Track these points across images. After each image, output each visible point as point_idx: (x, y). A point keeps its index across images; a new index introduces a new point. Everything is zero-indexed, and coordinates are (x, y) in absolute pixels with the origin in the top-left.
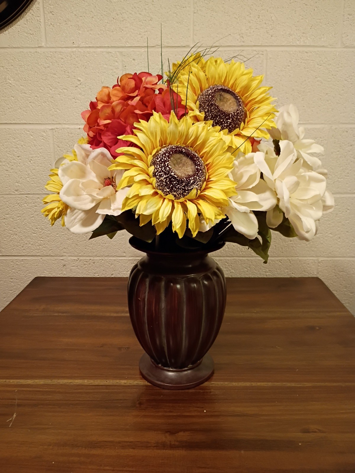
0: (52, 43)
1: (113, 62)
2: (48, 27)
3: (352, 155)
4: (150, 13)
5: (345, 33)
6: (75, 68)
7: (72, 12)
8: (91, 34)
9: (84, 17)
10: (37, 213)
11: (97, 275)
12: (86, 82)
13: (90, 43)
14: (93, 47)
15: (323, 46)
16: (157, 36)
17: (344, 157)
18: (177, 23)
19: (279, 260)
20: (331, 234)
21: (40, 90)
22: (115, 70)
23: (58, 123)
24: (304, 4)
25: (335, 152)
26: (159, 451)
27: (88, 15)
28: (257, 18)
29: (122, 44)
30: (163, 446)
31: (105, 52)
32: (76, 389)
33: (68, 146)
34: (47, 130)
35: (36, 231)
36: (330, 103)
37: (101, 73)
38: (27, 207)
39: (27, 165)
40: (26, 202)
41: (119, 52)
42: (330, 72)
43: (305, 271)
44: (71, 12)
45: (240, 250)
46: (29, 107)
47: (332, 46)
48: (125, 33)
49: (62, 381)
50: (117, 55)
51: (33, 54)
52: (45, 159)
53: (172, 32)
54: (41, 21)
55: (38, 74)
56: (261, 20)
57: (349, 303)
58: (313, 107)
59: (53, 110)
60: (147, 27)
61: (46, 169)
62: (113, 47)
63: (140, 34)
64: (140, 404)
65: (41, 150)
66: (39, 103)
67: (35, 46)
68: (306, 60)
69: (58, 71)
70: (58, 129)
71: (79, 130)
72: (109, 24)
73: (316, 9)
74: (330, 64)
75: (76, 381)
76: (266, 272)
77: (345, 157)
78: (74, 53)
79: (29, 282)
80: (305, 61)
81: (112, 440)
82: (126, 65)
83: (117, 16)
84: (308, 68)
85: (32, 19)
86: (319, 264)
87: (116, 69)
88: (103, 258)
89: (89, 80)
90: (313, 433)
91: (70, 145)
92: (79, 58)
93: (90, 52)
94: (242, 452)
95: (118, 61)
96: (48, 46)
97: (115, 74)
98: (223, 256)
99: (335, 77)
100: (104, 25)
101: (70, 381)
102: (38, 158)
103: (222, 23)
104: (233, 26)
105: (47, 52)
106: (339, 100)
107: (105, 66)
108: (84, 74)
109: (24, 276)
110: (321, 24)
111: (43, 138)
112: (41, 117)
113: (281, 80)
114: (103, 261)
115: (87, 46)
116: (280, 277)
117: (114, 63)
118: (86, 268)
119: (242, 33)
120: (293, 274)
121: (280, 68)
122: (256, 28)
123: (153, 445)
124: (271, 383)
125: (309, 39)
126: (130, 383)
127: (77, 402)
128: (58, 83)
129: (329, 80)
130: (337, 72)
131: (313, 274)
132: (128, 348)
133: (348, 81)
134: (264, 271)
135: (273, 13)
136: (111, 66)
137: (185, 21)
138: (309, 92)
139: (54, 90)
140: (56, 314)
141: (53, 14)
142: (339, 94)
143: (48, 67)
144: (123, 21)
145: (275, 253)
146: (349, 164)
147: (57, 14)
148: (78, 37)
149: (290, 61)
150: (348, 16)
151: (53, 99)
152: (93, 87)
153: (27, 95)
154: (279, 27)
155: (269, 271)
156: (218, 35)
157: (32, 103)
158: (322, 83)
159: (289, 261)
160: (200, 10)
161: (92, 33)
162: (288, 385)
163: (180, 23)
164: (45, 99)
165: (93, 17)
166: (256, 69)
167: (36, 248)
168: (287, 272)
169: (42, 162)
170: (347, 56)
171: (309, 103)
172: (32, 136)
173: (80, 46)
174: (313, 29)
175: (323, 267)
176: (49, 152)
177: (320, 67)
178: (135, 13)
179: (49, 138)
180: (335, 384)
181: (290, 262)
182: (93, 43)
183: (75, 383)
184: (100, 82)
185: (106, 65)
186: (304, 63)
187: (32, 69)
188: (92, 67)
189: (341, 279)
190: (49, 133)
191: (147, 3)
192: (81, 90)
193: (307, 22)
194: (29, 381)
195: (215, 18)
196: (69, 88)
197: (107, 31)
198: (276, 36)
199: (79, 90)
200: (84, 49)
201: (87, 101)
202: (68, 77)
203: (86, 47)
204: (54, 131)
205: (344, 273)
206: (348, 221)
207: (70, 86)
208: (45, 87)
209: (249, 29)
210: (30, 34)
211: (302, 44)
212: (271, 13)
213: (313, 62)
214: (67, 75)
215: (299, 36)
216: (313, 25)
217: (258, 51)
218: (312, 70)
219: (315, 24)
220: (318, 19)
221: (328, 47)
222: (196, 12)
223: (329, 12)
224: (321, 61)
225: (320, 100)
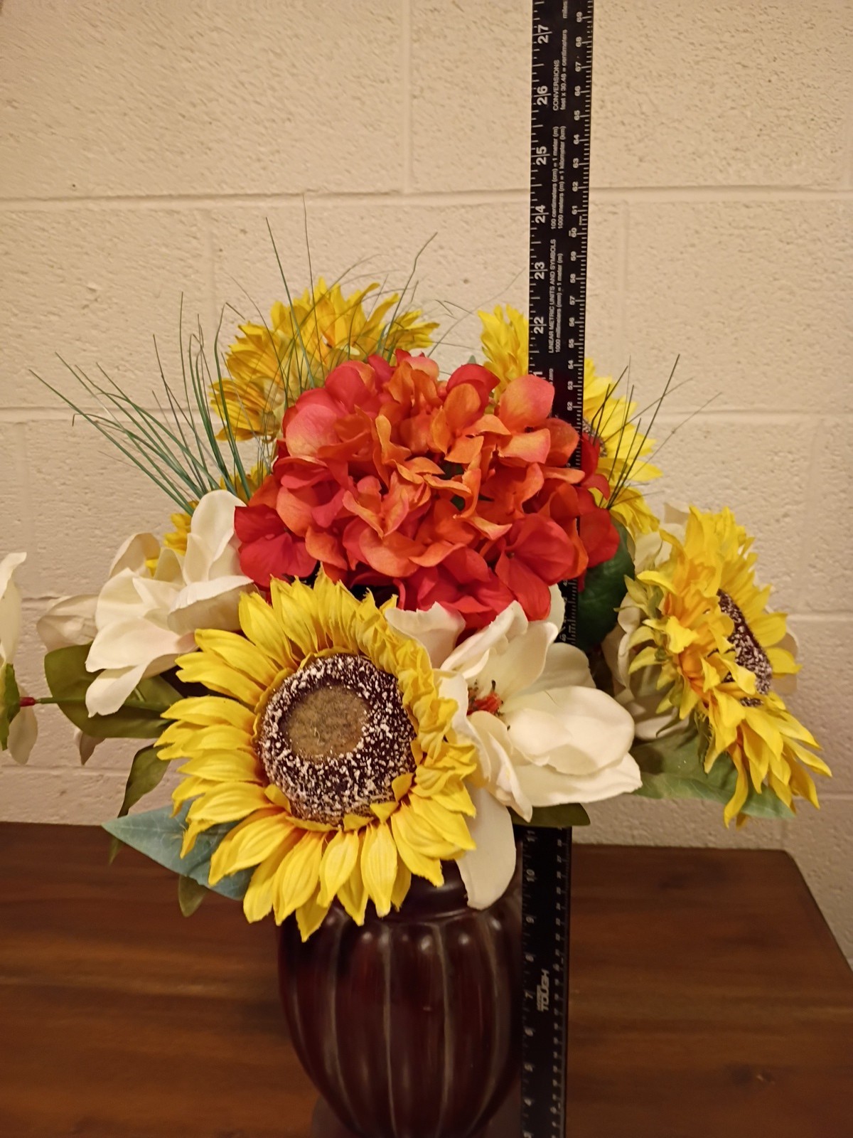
0: (14, 188)
1: (186, 239)
4: (286, 101)
6: (78, 256)
7: (68, 101)
8: (120, 160)
9: (100, 115)
12: (110, 294)
13: (119, 186)
14: (127, 198)
15: (797, 188)
16: (308, 165)
18: (365, 125)
20: (823, 726)
22: (190, 261)
23: (35, 405)
24: (739, 63)
25: (835, 494)
27: (111, 109)
29: (209, 187)
31: (161, 211)
34: (8, 426)
36: (819, 353)
37: (151, 269)
41: (197, 209)
42: (818, 261)
44: (65, 100)
47: (826, 187)
48: (216, 156)
50: (195, 220)
53: (349, 153)
58: (767, 364)
60: (280, 140)
62: (184, 196)
63: (259, 160)
68: (745, 228)
69: (32, 264)
70: (38, 424)
72: (170, 132)
73: (774, 78)
74: (819, 240)
76: (631, 828)
78: (76, 215)
80: (743, 232)
82: (222, 247)
83: (191, 109)
84: (750, 252)
87: (194, 257)
89: (120, 287)
92: (89, 228)
93: (120, 211)
95: (198, 235)
97: (190, 271)
99: (833, 276)
100: (156, 136)
103: (493, 125)
106: (844, 345)
107: (164, 250)
108: (103, 272)
110: (789, 123)
113: (669, 288)
115: (110, 193)
116: (673, 844)
117: (188, 242)
120: (710, 834)
121: (666, 252)
125: (753, 166)
128: (34, 296)
129: (816, 285)
130: (839, 263)
131: (771, 839)
134: (626, 824)
135: (646, 94)
136: (179, 249)
137: (388, 120)
138: (755, 320)
139: (22, 315)
142: (847, 327)
144: (210, 123)
147: (26, 106)
148: (86, 171)
149: (697, 232)
151: (21, 341)
152: (129, 307)
154: (662, 134)
155: (641, 824)
156: (483, 161)
158: (792, 293)
160: (430, 88)
161: (122, 158)
163: (372, 126)
165: (124, 114)
168: (694, 830)
171: (753, 353)
173: (93, 195)
174: (766, 138)
177: (788, 247)
178: (244, 100)
179: (12, 446)
182: (128, 185)
184: (151, 294)
185: (167, 246)
186: (738, 236)
188: (126, 252)
190: (13, 434)
191: (277, 69)
192: (97, 316)
193: (746, 117)
195: (472, 110)
196: (65, 312)
197: (167, 153)
198: (656, 161)
199: (92, 316)
200: (103, 204)
201: (114, 347)
202: (62, 282)
203: (109, 198)
207: (68, 306)
211: (733, 181)
212: (639, 93)
213: (766, 235)
214: (59, 276)
215: (725, 158)
216: (764, 126)
217: (602, 204)
218: (762, 257)
219: (772, 122)
220: (781, 108)
221: (810, 190)
222: (417, 93)
223: (815, 88)
224: (789, 230)
225: (788, 344)
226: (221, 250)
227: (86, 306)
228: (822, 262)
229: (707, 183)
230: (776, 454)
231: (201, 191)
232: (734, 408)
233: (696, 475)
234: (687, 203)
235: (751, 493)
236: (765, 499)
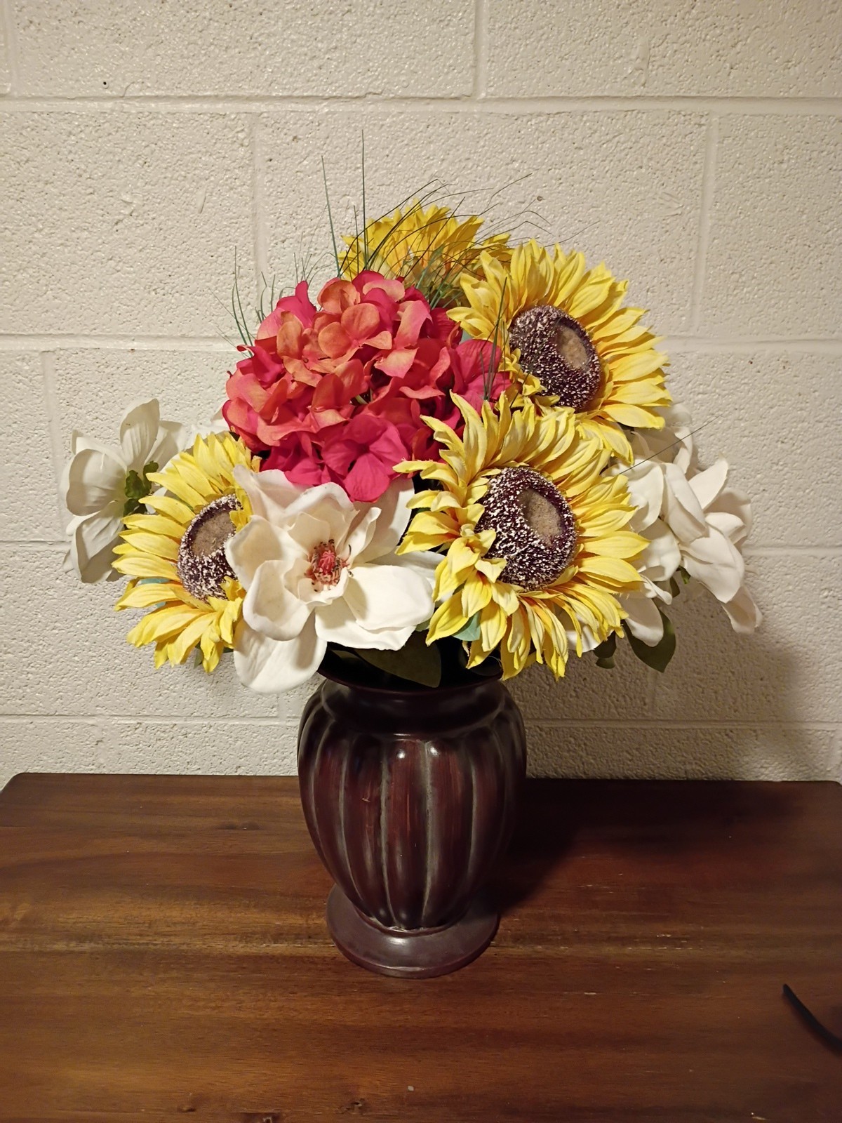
0: (37, 85)
1: (233, 146)
2: (22, 31)
6: (111, 164)
8: (158, 55)
11: (196, 767)
12: (146, 208)
13: (157, 85)
14: (167, 98)
19: (726, 730)
22: (237, 171)
23: (64, 332)
29: (258, 88)
31: (205, 114)
34: (33, 354)
35: (12, 646)
37: (194, 180)
45: (613, 702)
48: (267, 52)
50: (243, 125)
52: (28, 441)
59: (49, 293)
60: (339, 35)
61: (36, 469)
62: (232, 96)
63: (315, 57)
69: (58, 172)
70: (67, 353)
71: (130, 354)
72: (216, 24)
76: (684, 763)
78: (109, 117)
82: (272, 156)
87: (241, 167)
88: (212, 723)
89: (158, 200)
91: (105, 400)
92: (123, 133)
93: (159, 113)
95: (247, 142)
96: (25, 92)
97: (237, 182)
98: (563, 719)
100: (200, 28)
105: (21, 113)
108: (140, 183)
111: (20, 377)
112: (14, 316)
114: (211, 730)
115: (148, 93)
117: (235, 150)
118: (164, 749)
120: (762, 767)
128: (62, 209)
134: (679, 759)
136: (225, 158)
139: (47, 231)
143: (28, 160)
144: (261, 13)
145: (715, 710)
148: (119, 66)
151: (45, 259)
152: (169, 223)
155: (694, 759)
159: (754, 734)
161: (160, 52)
163: (442, 20)
167: (13, 694)
168: (748, 763)
169: (23, 450)
173: (128, 95)
176: (42, 422)
179: (39, 377)
182: (167, 83)
185: (211, 155)
188: (164, 160)
190: (39, 364)
192: (132, 232)
196: (96, 227)
197: (212, 48)
199: (125, 231)
200: (139, 104)
201: (151, 267)
202: (91, 193)
203: (145, 98)
204: (54, 357)
207: (100, 221)
208: (21, 223)
211: (826, 92)
217: (689, 115)
226: (271, 160)
227: (120, 221)
229: (801, 94)
231: (250, 92)
232: (814, 337)
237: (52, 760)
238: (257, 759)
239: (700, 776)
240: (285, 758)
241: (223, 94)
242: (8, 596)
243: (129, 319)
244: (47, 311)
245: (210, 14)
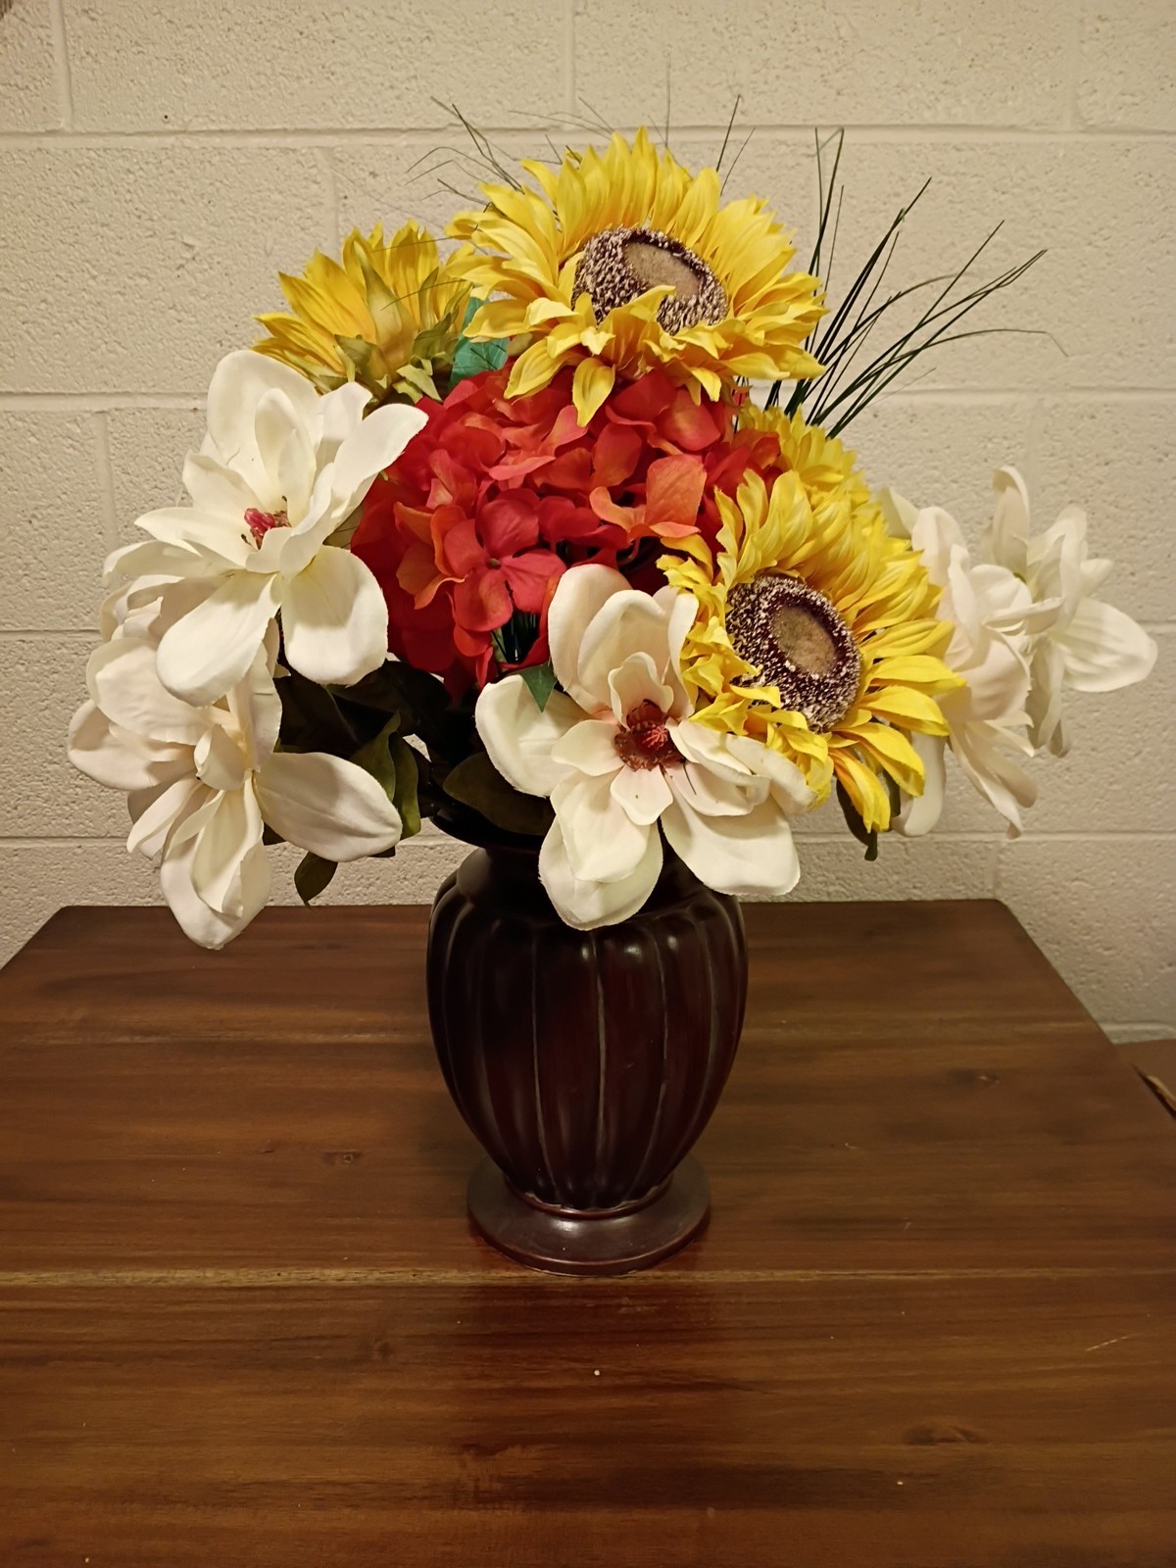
0: (93, 120)
1: (304, 183)
2: (78, 63)
3: (1109, 494)
4: (424, 15)
5: (1085, 82)
6: (172, 204)
7: (160, 13)
8: (223, 86)
9: (199, 30)
10: (59, 696)
12: (211, 251)
13: (222, 118)
14: (233, 132)
15: (1012, 128)
16: (452, 94)
17: (1083, 500)
18: (519, 47)
21: (58, 280)
22: (309, 210)
23: (120, 390)
25: (1053, 485)
26: (438, 1515)
27: (213, 22)
28: (789, 32)
29: (331, 120)
30: (456, 1496)
31: (274, 149)
32: (178, 1303)
33: (159, 468)
34: (86, 415)
35: (58, 754)
36: (1037, 322)
37: (262, 221)
38: (26, 674)
39: (21, 533)
40: (21, 658)
41: (320, 148)
42: (1036, 214)
43: (955, 879)
44: (155, 10)
46: (20, 337)
47: (1044, 127)
48: (341, 83)
49: (130, 1274)
50: (315, 160)
51: (27, 158)
52: (79, 515)
53: (501, 81)
54: (53, 42)
55: (47, 225)
56: (803, 39)
57: (1099, 981)
59: (104, 346)
60: (417, 64)
61: (87, 547)
62: (302, 130)
63: (392, 87)
64: (386, 1350)
65: (66, 485)
66: (53, 324)
67: (35, 130)
68: (956, 174)
69: (115, 214)
70: (123, 413)
71: (192, 414)
72: (286, 53)
74: (1038, 189)
75: (179, 1274)
76: (826, 884)
77: (1087, 502)
78: (170, 153)
79: (42, 923)
80: (953, 179)
81: (284, 1477)
82: (347, 194)
83: (310, 24)
84: (961, 202)
85: (20, 35)
86: (1002, 857)
87: (313, 205)
89: (223, 243)
90: (945, 1444)
91: (165, 466)
92: (185, 170)
93: (224, 148)
94: (711, 1512)
95: (319, 179)
96: (79, 128)
97: (309, 222)
99: (1052, 231)
100: (269, 57)
101: (156, 1274)
102: (59, 512)
103: (669, 49)
104: (708, 58)
105: (76, 149)
107: (276, 197)
108: (203, 224)
109: (22, 903)
110: (1004, 53)
111: (70, 441)
112: (65, 373)
114: (285, 853)
115: (213, 127)
116: (873, 899)
117: (306, 187)
119: (737, 84)
120: (915, 888)
121: (867, 202)
122: (787, 67)
123: (420, 1494)
124: (818, 1272)
125: (965, 102)
126: (355, 1279)
127: (177, 1347)
128: (118, 253)
131: (982, 890)
132: (356, 1155)
133: (1096, 247)
134: (819, 879)
135: (844, 15)
136: (295, 196)
137: (545, 41)
139: (102, 278)
140: (126, 1039)
141: (93, 19)
143: (82, 201)
144: (333, 42)
146: (1099, 526)
147: (106, 17)
148: (181, 98)
149: (902, 179)
150: (1098, 24)
151: (100, 309)
152: (235, 267)
153: (11, 298)
154: (862, 63)
155: (837, 879)
156: (657, 91)
157: (30, 325)
158: (1008, 251)
159: (903, 847)
160: (595, 3)
161: (225, 83)
162: (874, 1277)
163: (527, 47)
164: (75, 311)
165: (229, 29)
166: (786, 205)
167: (59, 812)
168: (898, 883)
169: (72, 524)
170: (1094, 160)
172: (33, 435)
173: (190, 129)
174: (979, 69)
175: (1014, 866)
176: (94, 492)
177: (1002, 198)
178: (374, 13)
179: (92, 441)
180: (1027, 1273)
181: (906, 849)
182: (233, 117)
183: (173, 1283)
184: (262, 252)
185: (281, 193)
186: (948, 184)
187: (28, 210)
188: (230, 199)
189: (1074, 903)
190: (92, 426)
192: (195, 278)
193: (957, 45)
194: (21, 1275)
195: (645, 30)
196: (156, 273)
197: (282, 78)
198: (855, 94)
199: (188, 277)
200: (202, 139)
201: (216, 317)
202: (151, 236)
203: (210, 133)
204: (109, 418)
205: (1083, 884)
206: (1096, 714)
207: (160, 266)
208: (74, 270)
209: (764, 71)
210: (15, 88)
211: (941, 119)
212: (836, 14)
213: (979, 182)
214: (148, 229)
215: (933, 92)
216: (977, 55)
217: (795, 145)
218: (974, 209)
219: (985, 51)
220: (995, 35)
221: (1027, 131)
222: (580, 9)
223: (1033, 11)
224: (1004, 178)
225: (1004, 310)
226: (346, 197)
227: (182, 266)
228: (1041, 214)
229: (914, 121)
230: (990, 440)
231: (322, 125)
232: (942, 387)
233: (901, 466)
234: (891, 145)
235: (961, 487)
236: (977, 493)
237: (103, 892)
238: (338, 887)
239: (844, 899)
240: (370, 885)
241: (293, 127)
242: (54, 695)
243: (191, 374)
244: (102, 367)
245: (280, 42)
